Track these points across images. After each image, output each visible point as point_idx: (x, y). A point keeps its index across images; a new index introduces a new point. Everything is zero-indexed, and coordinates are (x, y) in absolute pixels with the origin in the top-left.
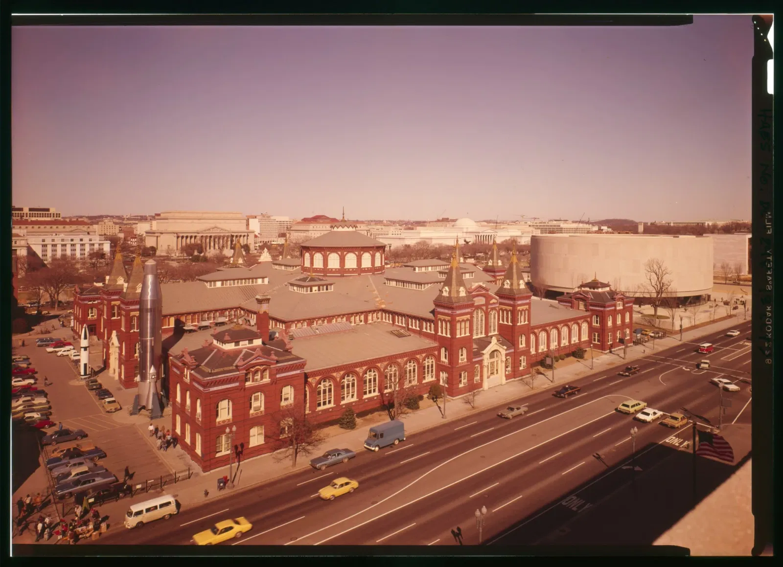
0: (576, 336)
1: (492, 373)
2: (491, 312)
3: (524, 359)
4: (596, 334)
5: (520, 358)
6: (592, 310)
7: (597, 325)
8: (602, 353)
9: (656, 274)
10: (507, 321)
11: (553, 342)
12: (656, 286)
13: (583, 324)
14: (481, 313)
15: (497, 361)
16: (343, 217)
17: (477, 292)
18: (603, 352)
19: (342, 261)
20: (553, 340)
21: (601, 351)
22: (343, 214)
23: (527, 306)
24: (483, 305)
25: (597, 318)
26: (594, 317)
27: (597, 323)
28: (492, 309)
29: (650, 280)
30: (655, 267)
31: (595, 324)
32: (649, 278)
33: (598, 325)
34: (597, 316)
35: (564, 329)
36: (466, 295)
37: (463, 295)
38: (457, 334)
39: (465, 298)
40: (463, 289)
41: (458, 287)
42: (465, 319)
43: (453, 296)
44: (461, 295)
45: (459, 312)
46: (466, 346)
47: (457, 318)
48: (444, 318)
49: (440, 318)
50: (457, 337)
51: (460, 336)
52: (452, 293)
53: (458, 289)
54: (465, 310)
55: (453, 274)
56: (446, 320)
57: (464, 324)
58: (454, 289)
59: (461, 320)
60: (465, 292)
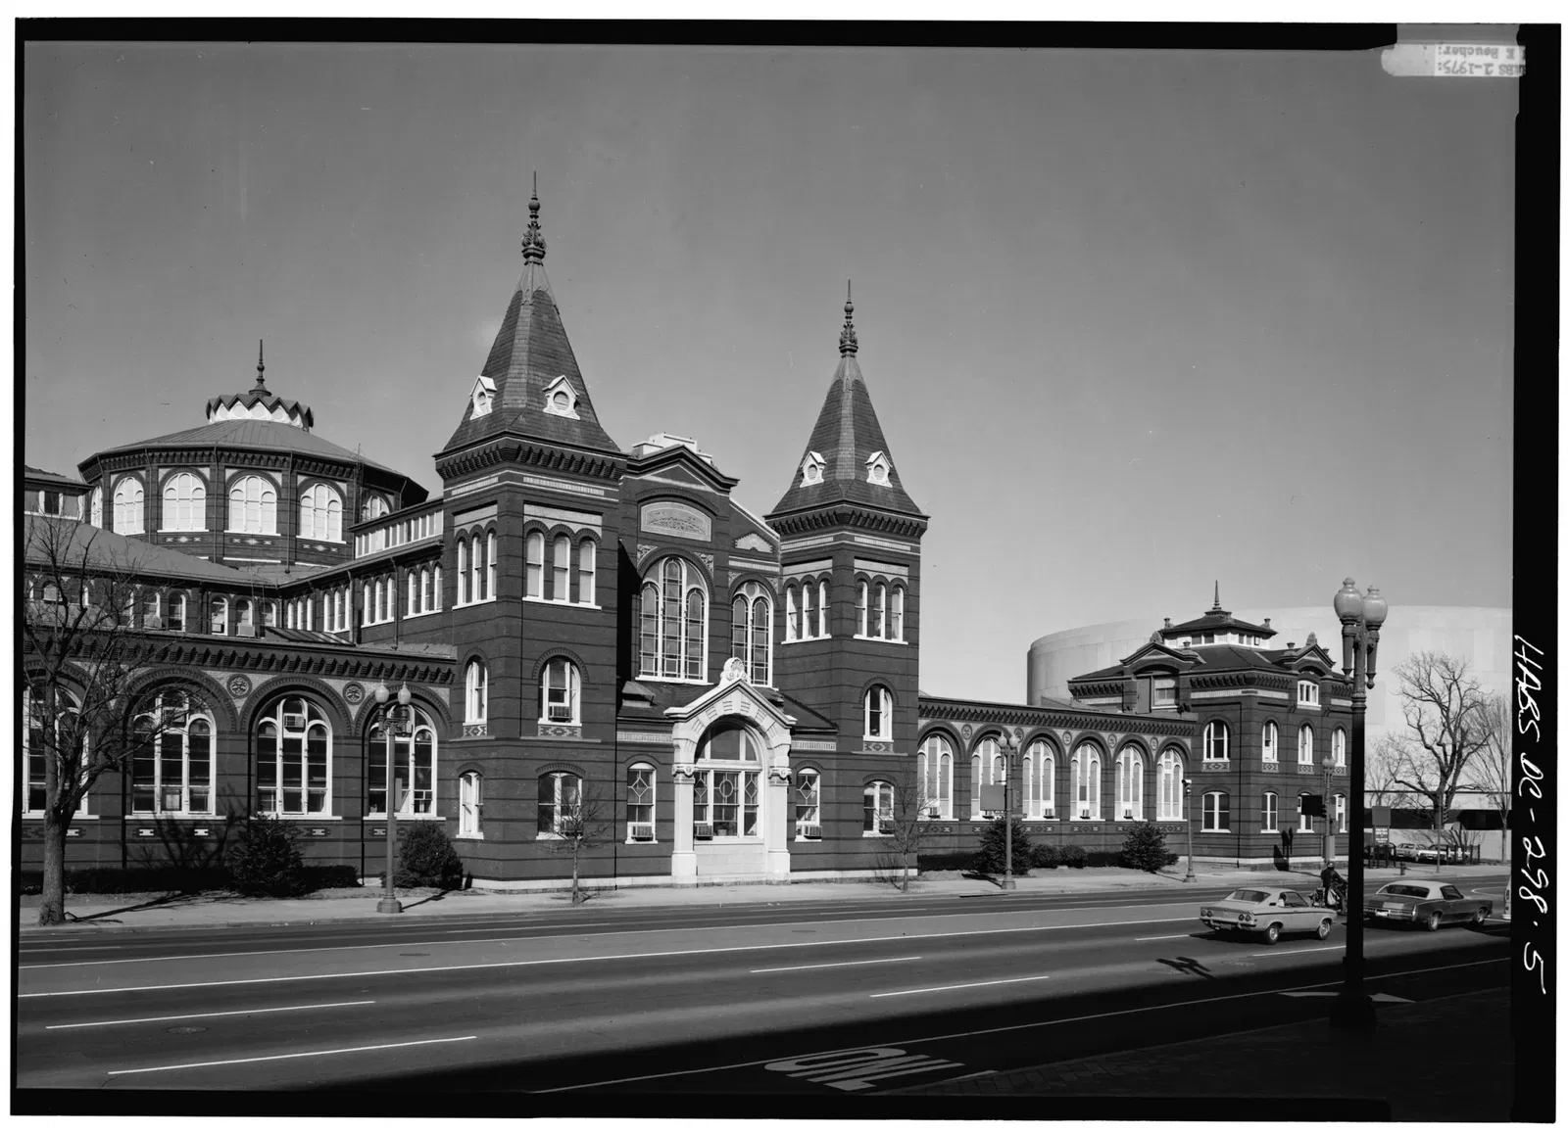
0: (1136, 799)
1: (725, 825)
2: (743, 591)
3: (884, 798)
4: (1217, 795)
5: (868, 791)
6: (1199, 705)
7: (1219, 760)
8: (1238, 865)
9: (1440, 705)
10: (814, 630)
11: (1036, 797)
12: (1439, 750)
13: (1163, 760)
14: (691, 578)
15: (751, 776)
16: (261, 380)
17: (670, 475)
18: (1242, 861)
19: (218, 503)
20: (1036, 787)
21: (1234, 860)
22: (261, 369)
23: (904, 571)
24: (702, 546)
25: (1219, 733)
26: (1209, 732)
27: (1219, 753)
28: (751, 578)
29: (1419, 728)
30: (1438, 685)
31: (1213, 759)
32: (1414, 723)
33: (1226, 759)
34: (1219, 725)
35: (1084, 756)
36: (578, 418)
37: (562, 413)
38: (530, 589)
39: (576, 430)
40: (562, 388)
41: (540, 374)
42: (571, 526)
43: (510, 406)
44: (555, 409)
45: (537, 481)
46: (578, 657)
47: (528, 509)
48: (477, 523)
49: (462, 530)
50: (524, 599)
51: (545, 598)
52: (505, 393)
53: (537, 382)
54: (575, 488)
55: (520, 320)
56: (484, 526)
57: (571, 549)
58: (516, 380)
59: (550, 525)
60: (572, 400)
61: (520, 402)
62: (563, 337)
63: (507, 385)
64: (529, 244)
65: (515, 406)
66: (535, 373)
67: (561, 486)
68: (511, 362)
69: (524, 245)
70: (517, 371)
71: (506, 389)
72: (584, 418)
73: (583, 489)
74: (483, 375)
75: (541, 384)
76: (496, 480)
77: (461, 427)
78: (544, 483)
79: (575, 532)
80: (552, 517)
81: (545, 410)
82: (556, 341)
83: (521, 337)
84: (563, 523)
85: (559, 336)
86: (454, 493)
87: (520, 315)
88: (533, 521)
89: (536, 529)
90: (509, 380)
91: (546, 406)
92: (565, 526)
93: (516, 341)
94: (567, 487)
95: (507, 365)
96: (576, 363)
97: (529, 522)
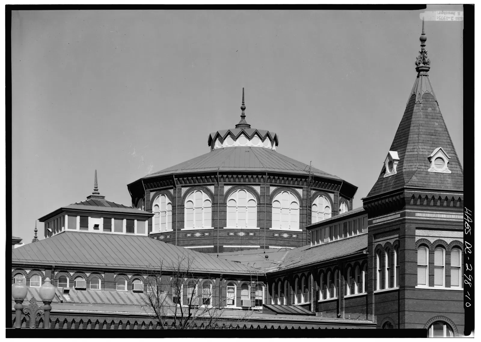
19: (220, 209)
36: (450, 172)
37: (440, 170)
38: (419, 281)
39: (448, 179)
40: (440, 155)
41: (426, 147)
42: (445, 240)
43: (408, 170)
44: (435, 168)
45: (424, 215)
46: (452, 321)
47: (418, 232)
48: (388, 241)
49: (379, 245)
50: (416, 287)
51: (430, 286)
52: (405, 162)
53: (424, 153)
54: (448, 216)
55: (414, 114)
56: (392, 243)
57: (446, 254)
58: (411, 153)
59: (432, 240)
60: (446, 161)
61: (413, 167)
62: (441, 121)
63: (406, 156)
64: (419, 63)
65: (410, 170)
66: (423, 147)
67: (439, 216)
68: (409, 142)
69: (416, 64)
70: (412, 147)
71: (405, 159)
72: (454, 172)
73: (453, 217)
74: (390, 150)
75: (427, 153)
76: (399, 216)
77: (378, 181)
78: (428, 215)
79: (448, 243)
80: (433, 236)
81: (429, 170)
82: (436, 124)
83: (414, 125)
84: (441, 238)
85: (438, 121)
86: (374, 222)
87: (414, 111)
88: (421, 239)
89: (424, 244)
90: (407, 153)
91: (430, 167)
92: (442, 240)
93: (411, 128)
94: (443, 216)
95: (405, 143)
96: (449, 137)
97: (420, 240)
